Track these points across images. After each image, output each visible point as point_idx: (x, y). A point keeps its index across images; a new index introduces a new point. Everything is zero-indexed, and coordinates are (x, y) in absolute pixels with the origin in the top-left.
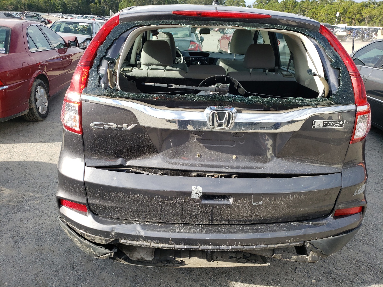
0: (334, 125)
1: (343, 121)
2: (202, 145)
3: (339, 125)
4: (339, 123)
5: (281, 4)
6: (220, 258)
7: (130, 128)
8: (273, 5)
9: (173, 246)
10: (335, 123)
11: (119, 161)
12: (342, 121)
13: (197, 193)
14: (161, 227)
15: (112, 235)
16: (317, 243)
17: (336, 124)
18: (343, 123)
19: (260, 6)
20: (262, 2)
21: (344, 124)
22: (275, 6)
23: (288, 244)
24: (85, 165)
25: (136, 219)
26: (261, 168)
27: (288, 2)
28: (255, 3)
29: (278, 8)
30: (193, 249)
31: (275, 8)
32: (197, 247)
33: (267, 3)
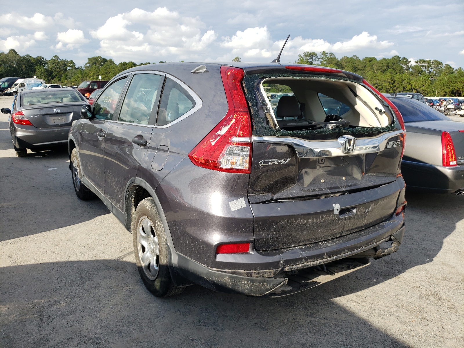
3: (398, 144)
5: (119, 66)
6: (336, 271)
7: (287, 161)
8: (110, 67)
9: (326, 260)
13: (337, 209)
14: (313, 247)
15: (281, 264)
19: (94, 68)
20: (95, 63)
22: (113, 68)
24: (249, 203)
25: (293, 245)
27: (127, 65)
28: (86, 64)
29: (117, 71)
30: (339, 258)
31: (113, 70)
32: (341, 255)
33: (102, 65)
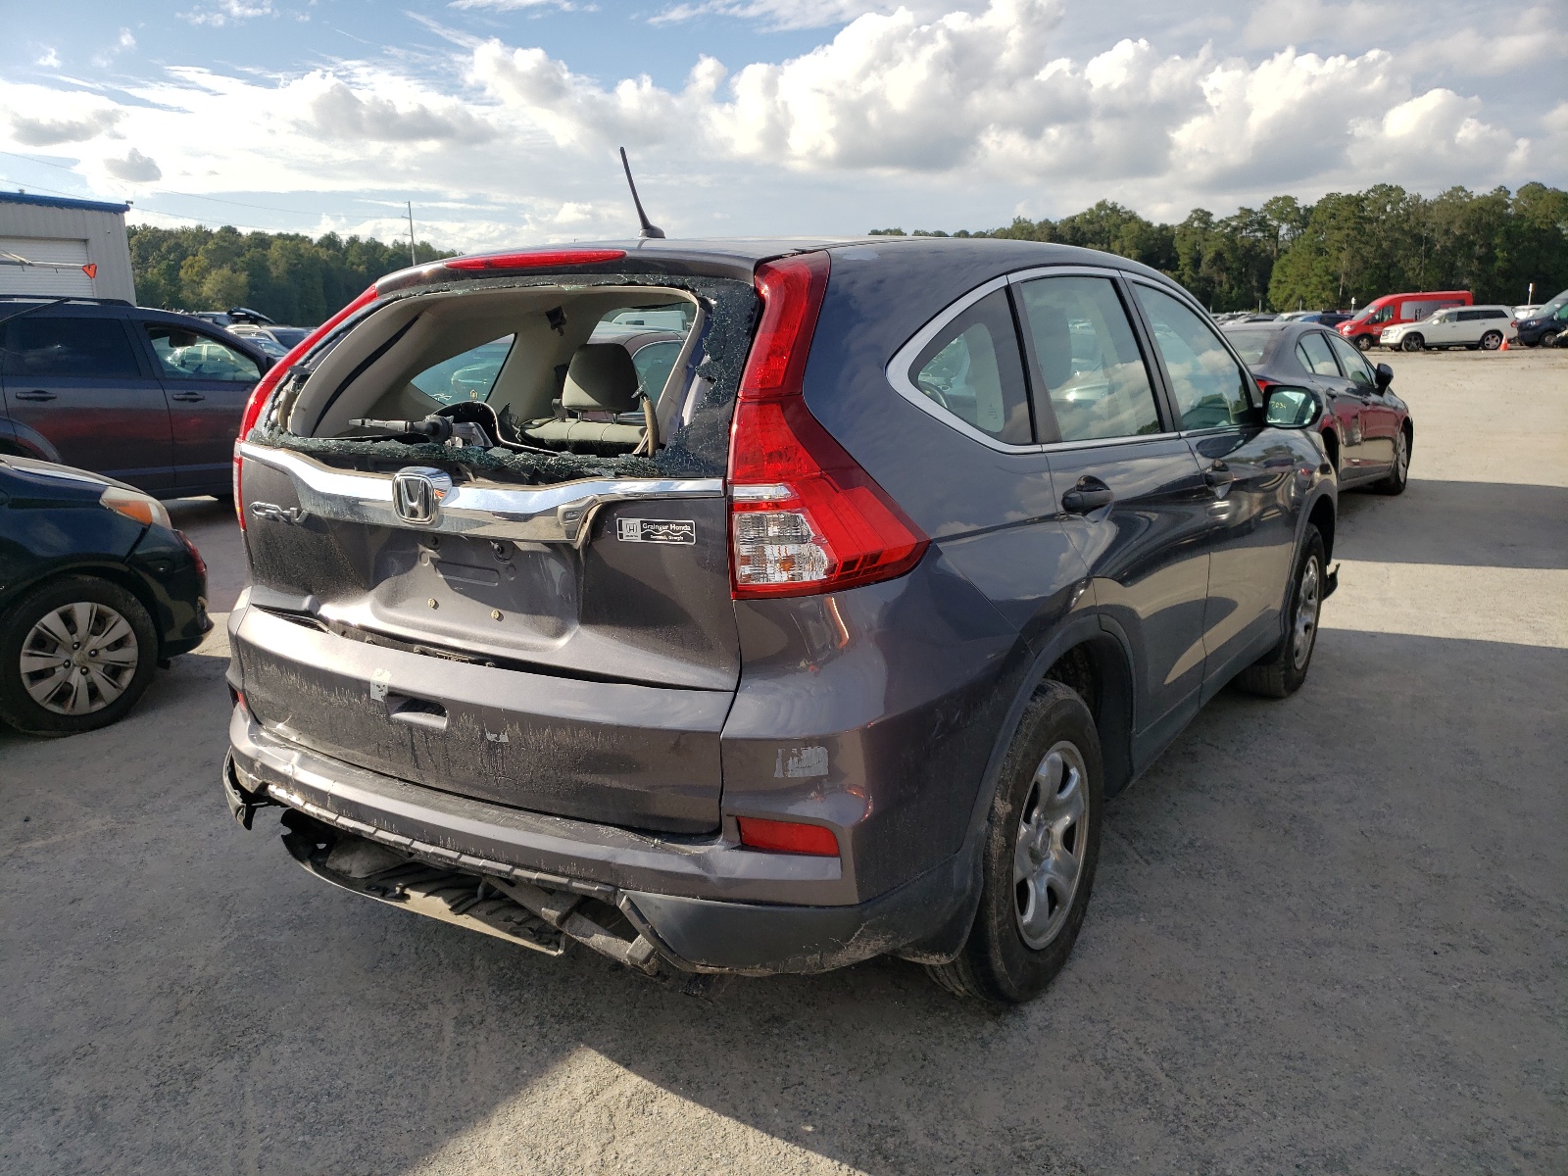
0: (667, 534)
1: (690, 525)
2: (441, 576)
3: (682, 535)
4: (679, 531)
9: (333, 816)
10: (669, 529)
11: (306, 603)
12: (688, 524)
13: (379, 687)
16: (647, 902)
17: (673, 531)
18: (691, 532)
21: (694, 535)
23: (565, 880)
26: (535, 649)
32: (370, 829)
